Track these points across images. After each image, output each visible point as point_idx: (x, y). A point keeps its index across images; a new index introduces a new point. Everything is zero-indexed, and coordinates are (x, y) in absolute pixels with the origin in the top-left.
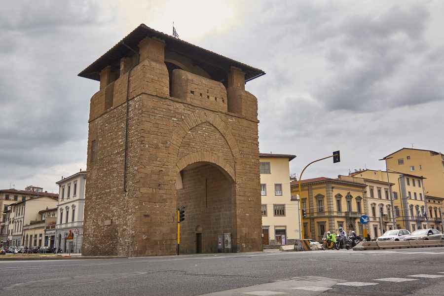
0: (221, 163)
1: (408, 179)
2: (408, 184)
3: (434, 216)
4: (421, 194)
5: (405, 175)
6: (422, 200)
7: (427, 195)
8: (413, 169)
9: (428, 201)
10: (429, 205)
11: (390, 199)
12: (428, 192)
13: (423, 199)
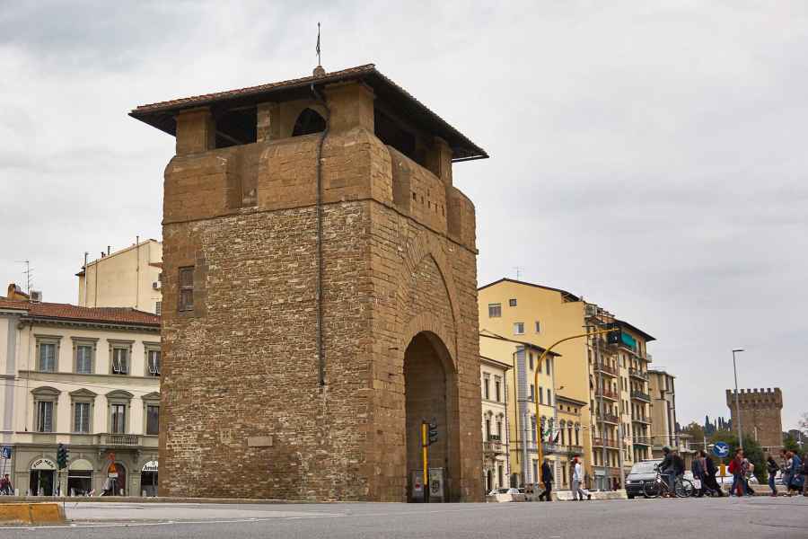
0: (443, 336)
1: (531, 356)
2: (531, 367)
3: (567, 443)
4: (549, 391)
5: (527, 346)
6: (549, 405)
7: (561, 393)
8: (521, 330)
9: (559, 408)
10: (561, 416)
11: (502, 400)
12: (562, 388)
13: (553, 404)
